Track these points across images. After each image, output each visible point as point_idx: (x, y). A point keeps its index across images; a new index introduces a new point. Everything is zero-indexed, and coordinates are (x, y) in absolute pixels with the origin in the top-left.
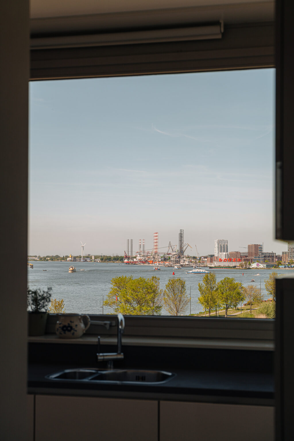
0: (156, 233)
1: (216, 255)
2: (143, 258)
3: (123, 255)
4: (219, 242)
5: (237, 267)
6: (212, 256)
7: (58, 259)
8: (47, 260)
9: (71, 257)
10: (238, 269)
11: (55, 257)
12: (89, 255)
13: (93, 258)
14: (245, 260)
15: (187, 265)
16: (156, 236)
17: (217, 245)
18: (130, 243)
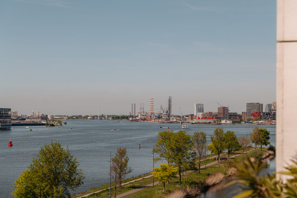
0: (152, 99)
1: (195, 114)
2: (143, 117)
3: (128, 115)
4: (197, 105)
5: (211, 123)
6: (192, 115)
7: (81, 117)
8: (74, 119)
9: (91, 117)
11: (79, 116)
13: (106, 117)
14: (216, 118)
15: (175, 121)
16: (152, 101)
17: (195, 108)
18: (134, 106)
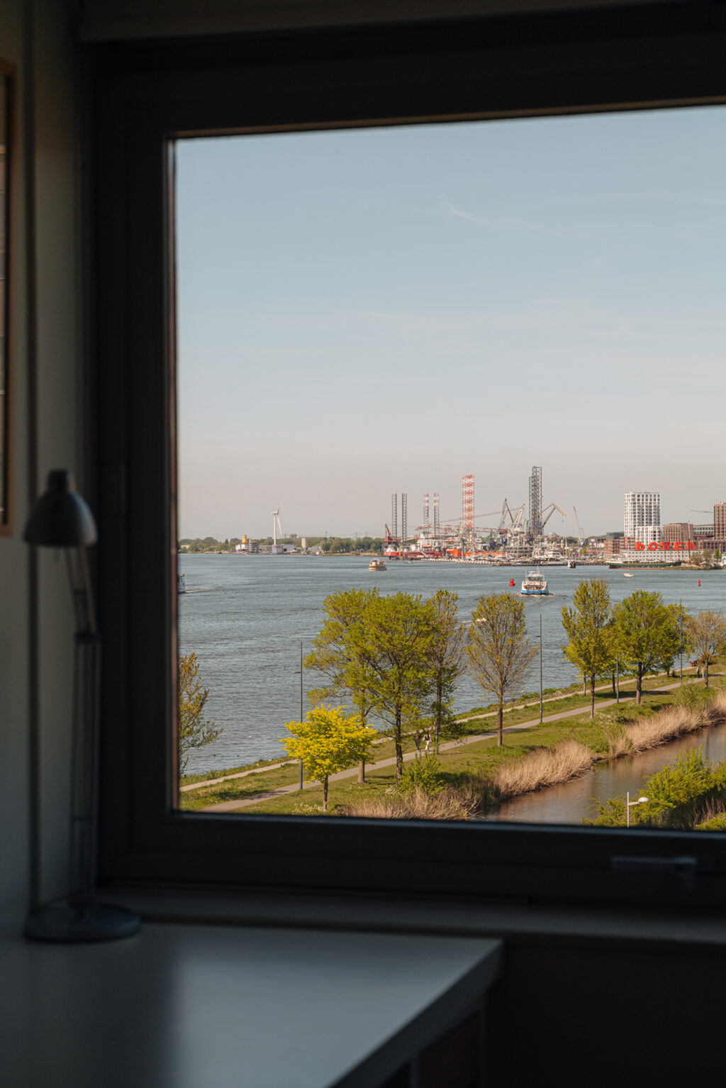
0: (469, 477)
1: (628, 534)
2: (434, 544)
3: (382, 535)
4: (636, 499)
5: (683, 564)
6: (618, 536)
7: (212, 547)
8: (185, 551)
9: (247, 543)
10: (687, 568)
11: (204, 542)
12: (293, 536)
13: (304, 545)
14: (705, 546)
15: (551, 559)
16: (469, 485)
17: (629, 507)
18: (401, 503)
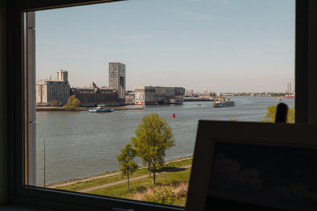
3: (285, 92)
7: (245, 95)
8: (239, 96)
9: (253, 94)
11: (243, 94)
12: (264, 92)
13: (266, 94)
